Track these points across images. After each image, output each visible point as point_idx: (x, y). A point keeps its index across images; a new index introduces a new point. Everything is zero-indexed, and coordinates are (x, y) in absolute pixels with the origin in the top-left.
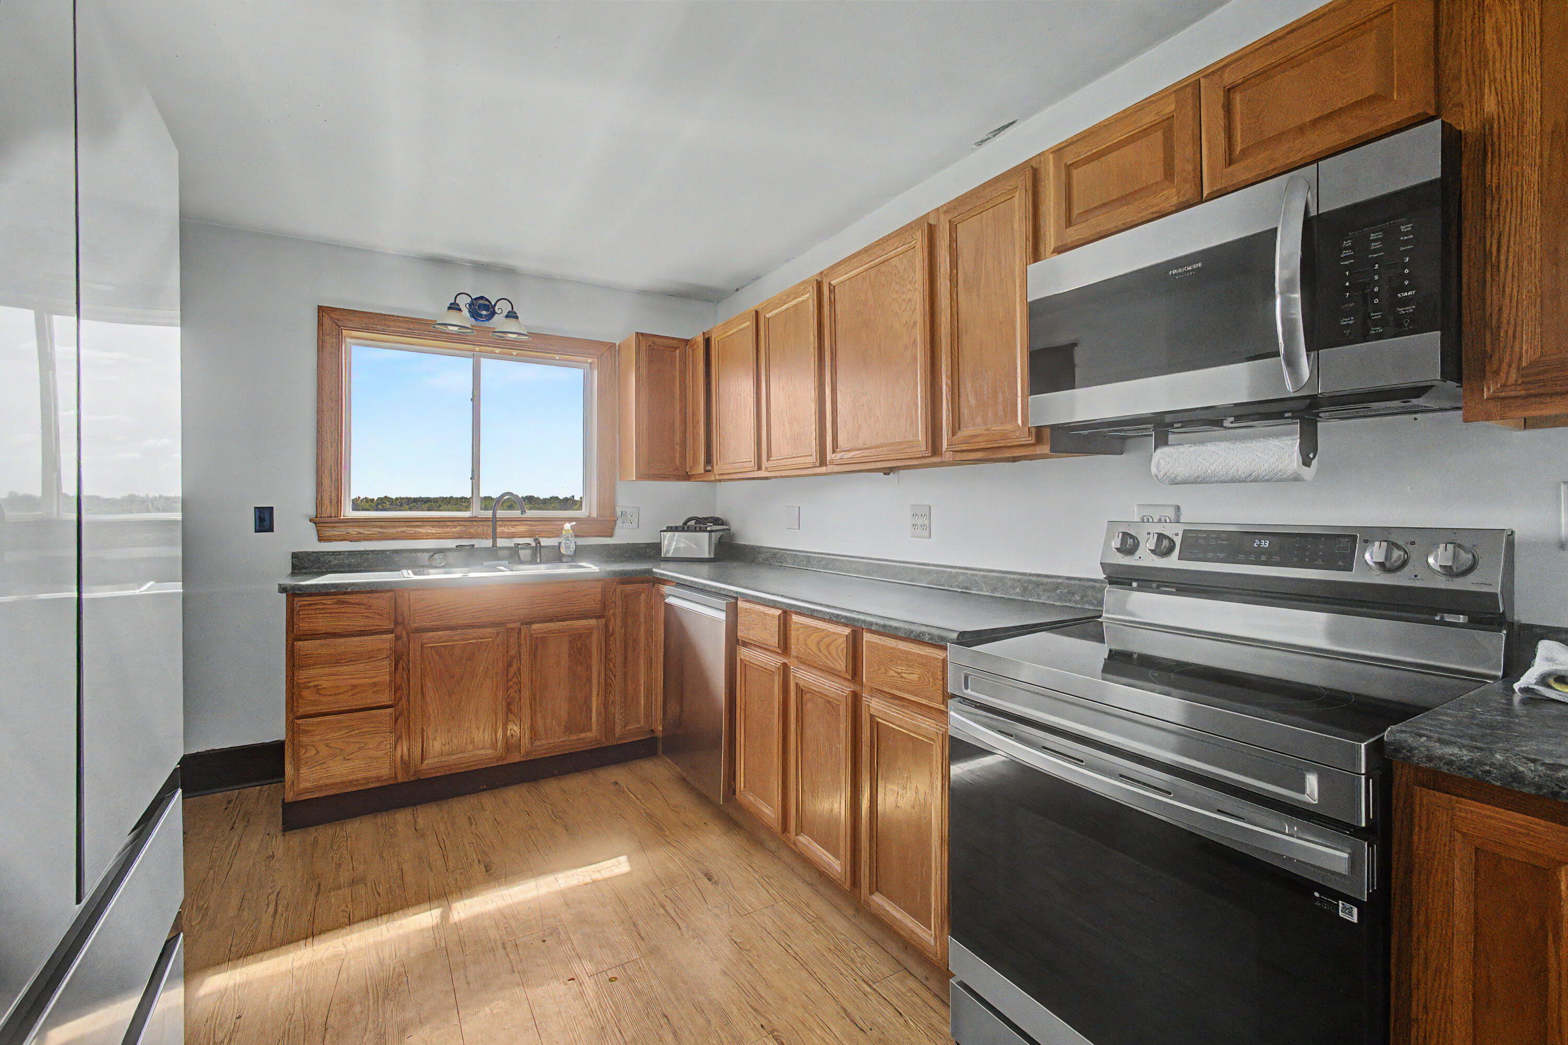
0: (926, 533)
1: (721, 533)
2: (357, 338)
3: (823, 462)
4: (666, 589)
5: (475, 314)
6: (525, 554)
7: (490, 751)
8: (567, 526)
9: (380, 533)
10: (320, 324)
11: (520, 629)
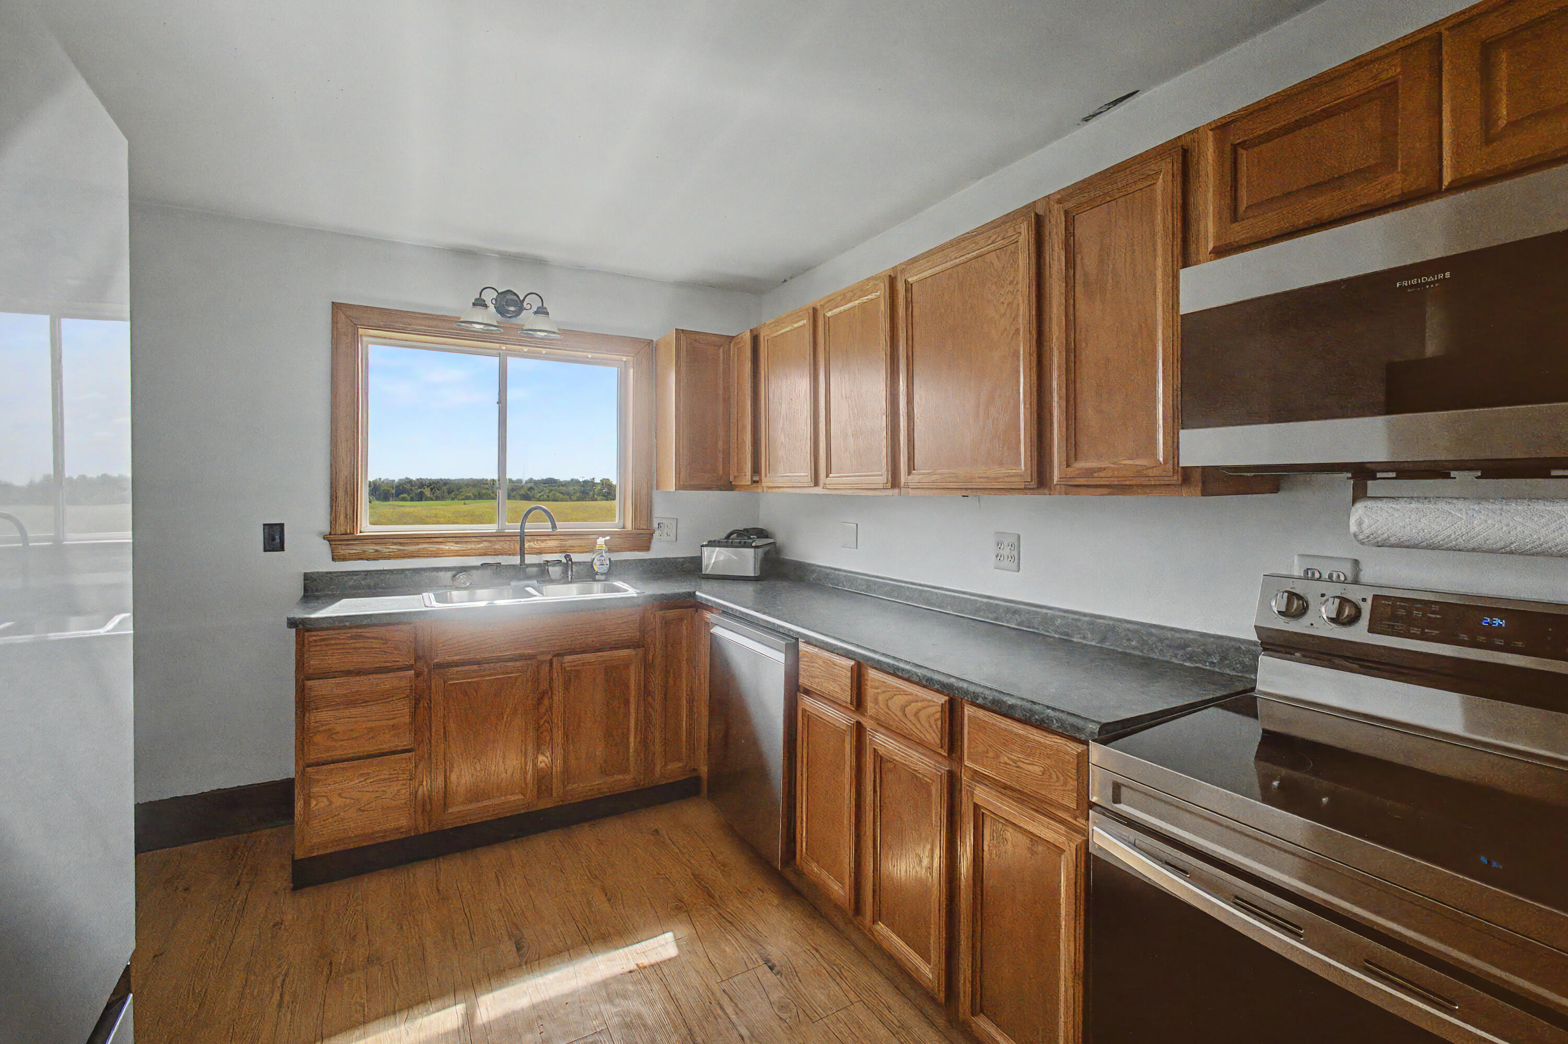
0: (1015, 565)
1: (767, 548)
2: (374, 337)
3: (895, 482)
4: (709, 616)
5: (501, 310)
6: (555, 571)
7: (521, 797)
8: (601, 541)
9: (400, 550)
10: (335, 322)
11: (551, 661)
